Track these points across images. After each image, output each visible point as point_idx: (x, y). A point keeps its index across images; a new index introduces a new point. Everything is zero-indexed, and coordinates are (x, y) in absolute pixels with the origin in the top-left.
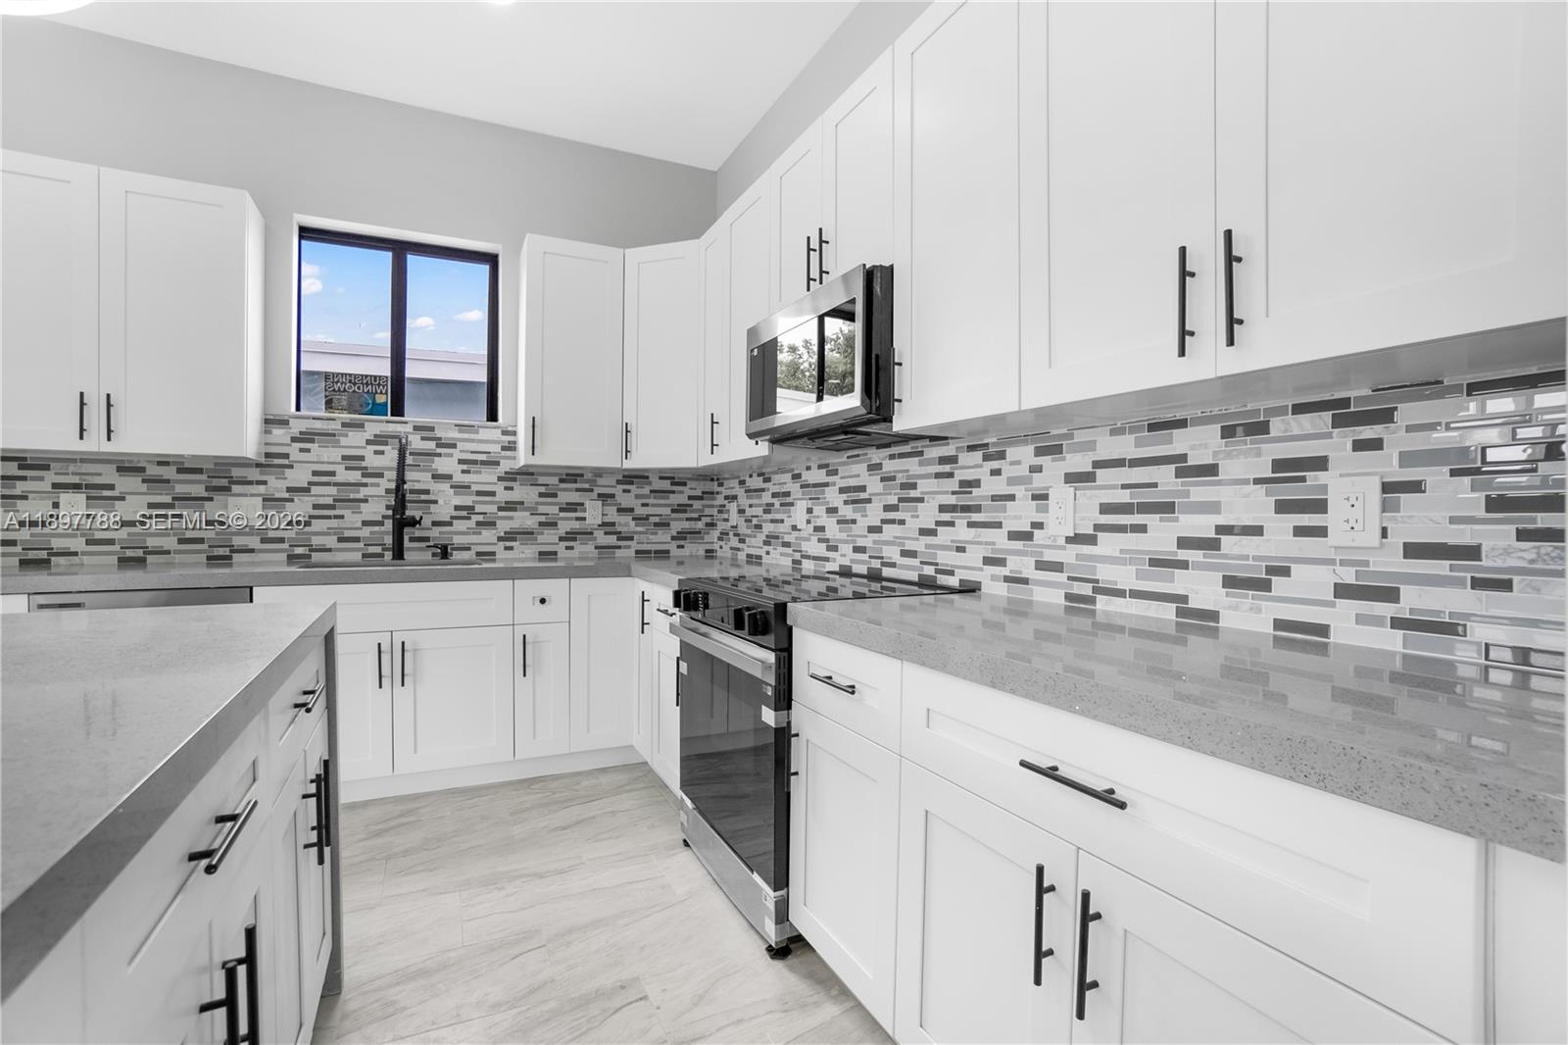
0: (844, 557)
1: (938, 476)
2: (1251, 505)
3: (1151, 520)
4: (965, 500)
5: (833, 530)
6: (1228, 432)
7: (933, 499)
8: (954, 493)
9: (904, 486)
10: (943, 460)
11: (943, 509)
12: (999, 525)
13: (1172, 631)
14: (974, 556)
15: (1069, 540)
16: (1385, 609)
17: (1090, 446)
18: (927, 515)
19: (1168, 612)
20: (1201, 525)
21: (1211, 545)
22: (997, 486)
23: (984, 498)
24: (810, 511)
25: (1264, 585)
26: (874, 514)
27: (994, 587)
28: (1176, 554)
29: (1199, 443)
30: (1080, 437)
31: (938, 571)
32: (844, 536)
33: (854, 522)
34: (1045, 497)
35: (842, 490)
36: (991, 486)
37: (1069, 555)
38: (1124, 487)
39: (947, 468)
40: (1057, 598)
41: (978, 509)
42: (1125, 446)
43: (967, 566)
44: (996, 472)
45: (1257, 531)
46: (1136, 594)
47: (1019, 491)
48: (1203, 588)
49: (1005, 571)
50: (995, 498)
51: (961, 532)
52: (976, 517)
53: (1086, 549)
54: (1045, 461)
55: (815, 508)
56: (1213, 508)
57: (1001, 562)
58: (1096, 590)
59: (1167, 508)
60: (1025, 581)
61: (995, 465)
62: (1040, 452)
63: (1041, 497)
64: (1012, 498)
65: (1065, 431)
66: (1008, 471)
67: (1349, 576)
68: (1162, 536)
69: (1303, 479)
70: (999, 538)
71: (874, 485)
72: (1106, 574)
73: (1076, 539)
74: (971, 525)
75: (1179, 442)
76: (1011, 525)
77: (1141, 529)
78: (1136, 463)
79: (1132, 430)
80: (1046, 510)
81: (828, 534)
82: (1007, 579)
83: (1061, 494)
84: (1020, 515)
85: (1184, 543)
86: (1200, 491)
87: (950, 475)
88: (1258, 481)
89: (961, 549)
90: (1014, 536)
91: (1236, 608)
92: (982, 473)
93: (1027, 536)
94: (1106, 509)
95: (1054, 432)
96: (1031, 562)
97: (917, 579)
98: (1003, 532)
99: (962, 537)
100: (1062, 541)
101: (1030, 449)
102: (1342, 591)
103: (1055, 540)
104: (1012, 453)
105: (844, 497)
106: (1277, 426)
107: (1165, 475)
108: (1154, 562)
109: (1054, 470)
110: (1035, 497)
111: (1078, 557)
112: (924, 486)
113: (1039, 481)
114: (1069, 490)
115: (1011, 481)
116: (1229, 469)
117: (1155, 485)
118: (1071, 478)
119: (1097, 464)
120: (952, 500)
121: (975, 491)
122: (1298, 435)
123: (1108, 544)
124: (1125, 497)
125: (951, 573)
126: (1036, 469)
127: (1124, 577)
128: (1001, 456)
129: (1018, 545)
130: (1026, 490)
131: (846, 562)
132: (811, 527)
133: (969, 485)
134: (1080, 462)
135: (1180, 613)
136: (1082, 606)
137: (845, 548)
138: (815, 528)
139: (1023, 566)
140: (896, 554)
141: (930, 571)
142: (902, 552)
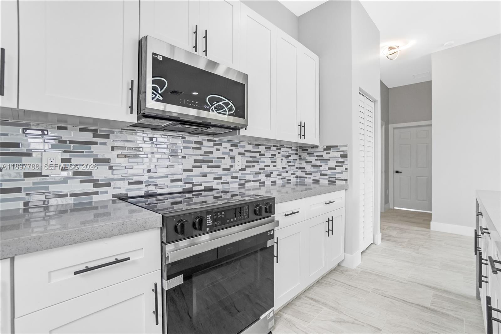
1: (193, 148)
2: (268, 162)
3: (255, 164)
4: (206, 158)
7: (191, 157)
8: (201, 155)
10: (196, 142)
11: (196, 161)
12: (219, 167)
13: (258, 187)
14: (210, 177)
15: (240, 170)
16: (280, 177)
17: (245, 147)
19: (257, 184)
20: (262, 165)
21: (264, 169)
22: (219, 154)
23: (214, 158)
24: (63, 160)
25: (270, 176)
28: (259, 171)
29: (262, 149)
30: (242, 144)
31: (193, 185)
34: (234, 158)
36: (216, 154)
37: (239, 174)
38: (251, 157)
39: (198, 146)
40: (237, 185)
41: (212, 161)
42: (250, 148)
43: (209, 181)
44: (219, 150)
45: (269, 166)
46: (253, 181)
47: (226, 156)
48: (262, 177)
49: (222, 181)
50: (218, 158)
51: (205, 169)
52: (211, 164)
53: (244, 172)
54: (233, 148)
56: (264, 162)
57: (220, 178)
58: (246, 182)
59: (257, 162)
60: (228, 183)
61: (218, 147)
62: (232, 146)
63: (233, 158)
64: (224, 158)
65: (238, 141)
66: (222, 150)
67: (278, 173)
68: (257, 167)
69: (274, 158)
70: (220, 171)
72: (247, 177)
73: (242, 169)
74: (209, 167)
75: (259, 149)
76: (223, 166)
77: (253, 166)
78: (252, 152)
79: (252, 144)
80: (234, 162)
81: (95, 176)
82: (222, 183)
83: (238, 158)
84: (226, 163)
85: (260, 169)
86: (263, 159)
87: (200, 149)
88: (270, 157)
89: (205, 176)
90: (224, 170)
91: (267, 180)
92: (214, 149)
93: (228, 170)
94: (247, 162)
95: (236, 141)
96: (230, 177)
97: (182, 191)
98: (221, 169)
99: (205, 171)
100: (238, 170)
101: (229, 144)
102: (277, 175)
103: (236, 170)
104: (224, 145)
106: (271, 148)
107: (257, 155)
108: (256, 174)
109: (235, 152)
110: (231, 158)
111: (242, 174)
113: (232, 154)
115: (224, 153)
117: (256, 157)
118: (240, 154)
119: (246, 151)
120: (201, 158)
121: (211, 155)
122: (273, 150)
123: (247, 170)
124: (251, 160)
125: (200, 185)
126: (231, 150)
127: (250, 177)
128: (220, 145)
129: (226, 172)
130: (228, 156)
131: (122, 191)
133: (207, 153)
134: (242, 150)
135: (260, 183)
136: (243, 186)
137: (119, 184)
138: (75, 174)
139: (227, 178)
140: (167, 182)
141: (189, 186)
142: (172, 181)
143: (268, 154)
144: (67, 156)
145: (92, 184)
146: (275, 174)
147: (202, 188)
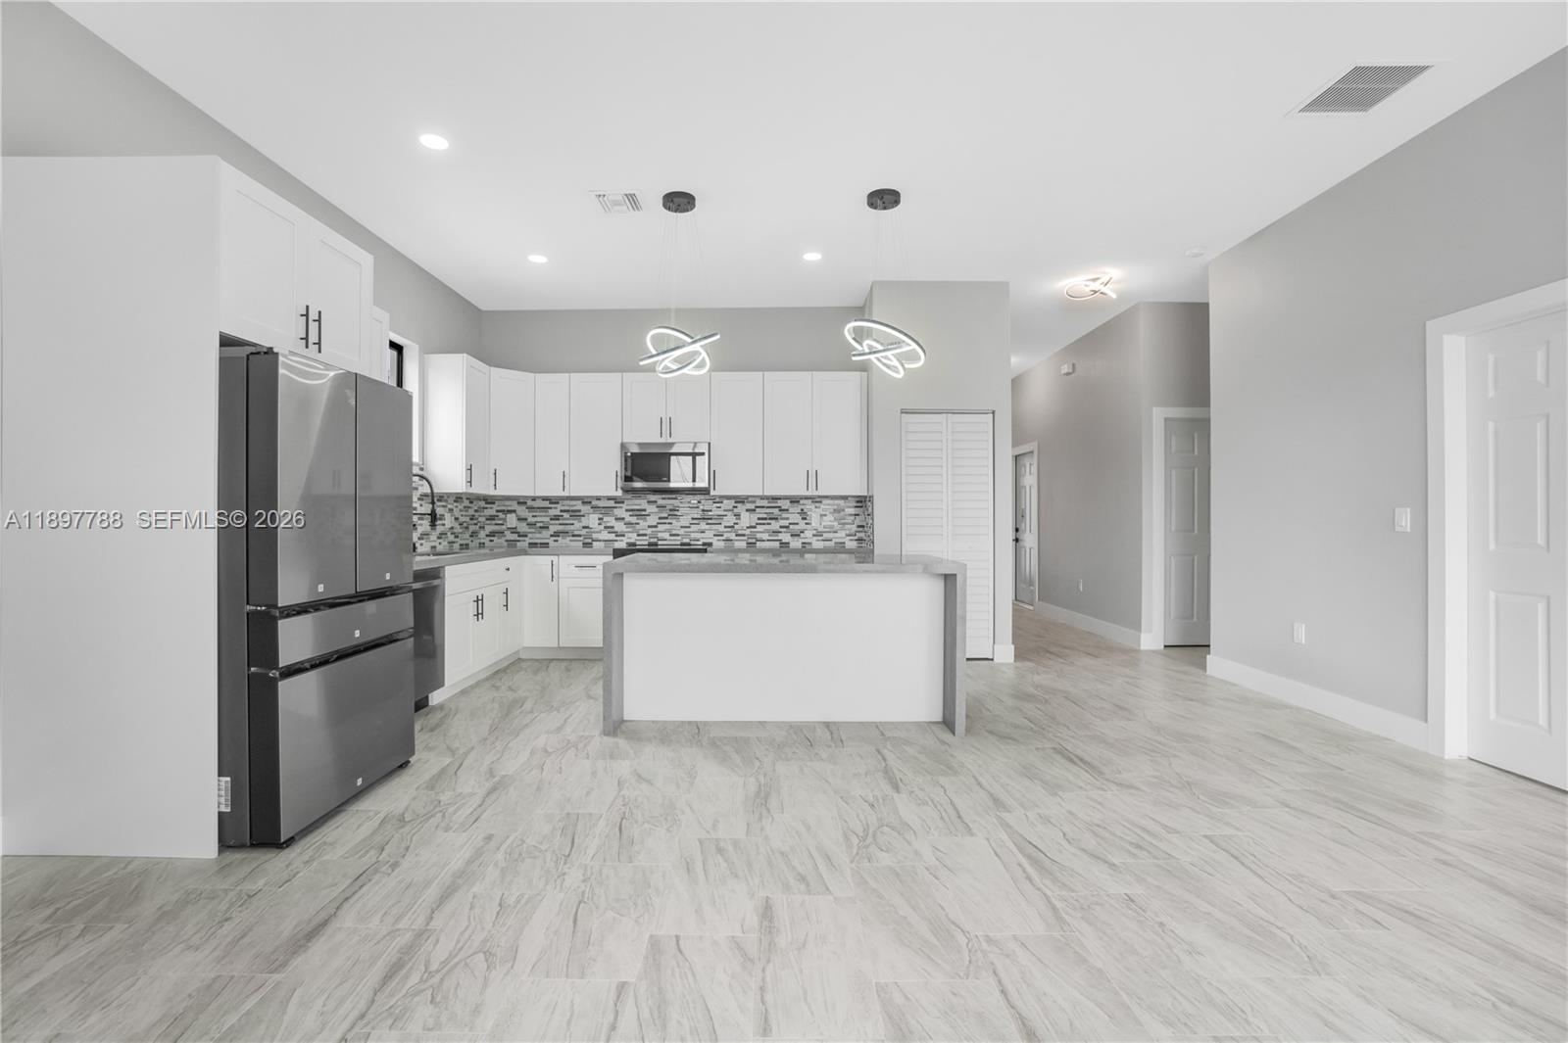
0: (633, 538)
1: (691, 507)
2: (796, 518)
3: (773, 522)
4: (705, 516)
5: (620, 527)
6: (791, 502)
7: (689, 515)
8: (699, 513)
9: (671, 510)
11: (694, 519)
12: (721, 524)
14: (710, 534)
15: (748, 527)
16: (820, 538)
17: (754, 502)
18: (685, 521)
19: (777, 544)
20: (785, 523)
21: (787, 527)
22: (719, 512)
23: (714, 515)
24: (599, 519)
25: (799, 535)
26: (653, 520)
27: (718, 544)
28: (779, 530)
29: (784, 504)
30: (751, 501)
31: (691, 540)
32: (630, 530)
33: (638, 524)
35: (627, 510)
36: (716, 512)
37: (748, 532)
39: (695, 505)
40: (744, 544)
41: (711, 519)
42: (765, 503)
43: (708, 537)
44: (719, 507)
45: (797, 524)
46: (769, 540)
47: (729, 513)
48: (786, 537)
49: (723, 538)
50: (719, 515)
51: (703, 525)
52: (710, 521)
53: (754, 530)
54: (739, 505)
55: (605, 519)
56: (787, 519)
58: (757, 540)
59: (777, 519)
60: (732, 540)
61: (718, 505)
62: (736, 502)
63: (738, 516)
64: (726, 515)
66: (724, 507)
67: (815, 532)
68: (775, 525)
70: (721, 528)
71: (651, 509)
72: (759, 536)
73: (751, 527)
74: (707, 524)
75: (780, 503)
76: (724, 524)
77: (770, 524)
78: (768, 507)
79: (766, 500)
80: (739, 519)
81: (616, 529)
82: (724, 540)
83: (745, 515)
85: (781, 527)
86: (784, 515)
87: (698, 507)
88: (798, 514)
89: (703, 532)
90: (725, 527)
91: (793, 541)
92: (713, 507)
93: (732, 527)
94: (759, 519)
96: (734, 534)
97: (680, 544)
99: (703, 528)
100: (745, 528)
101: (733, 501)
102: (814, 535)
103: (743, 528)
104: (726, 502)
105: (631, 513)
106: (801, 502)
107: (776, 511)
108: (773, 532)
109: (741, 508)
110: (735, 515)
111: (751, 532)
112: (682, 511)
113: (736, 510)
114: (748, 513)
115: (726, 510)
116: (791, 510)
117: (773, 513)
118: (747, 510)
119: (757, 507)
120: (698, 516)
121: (710, 513)
123: (760, 528)
124: (765, 516)
125: (699, 540)
126: (735, 507)
127: (765, 536)
128: (721, 502)
129: (729, 529)
130: (732, 513)
131: (632, 541)
132: (602, 527)
133: (706, 511)
134: (752, 506)
135: (781, 543)
136: (751, 546)
137: (630, 535)
138: (605, 527)
139: (732, 536)
140: (666, 535)
141: (687, 541)
142: (671, 535)
143: (797, 509)
144: (601, 516)
145: (614, 535)
146: (808, 534)
147: (700, 543)
